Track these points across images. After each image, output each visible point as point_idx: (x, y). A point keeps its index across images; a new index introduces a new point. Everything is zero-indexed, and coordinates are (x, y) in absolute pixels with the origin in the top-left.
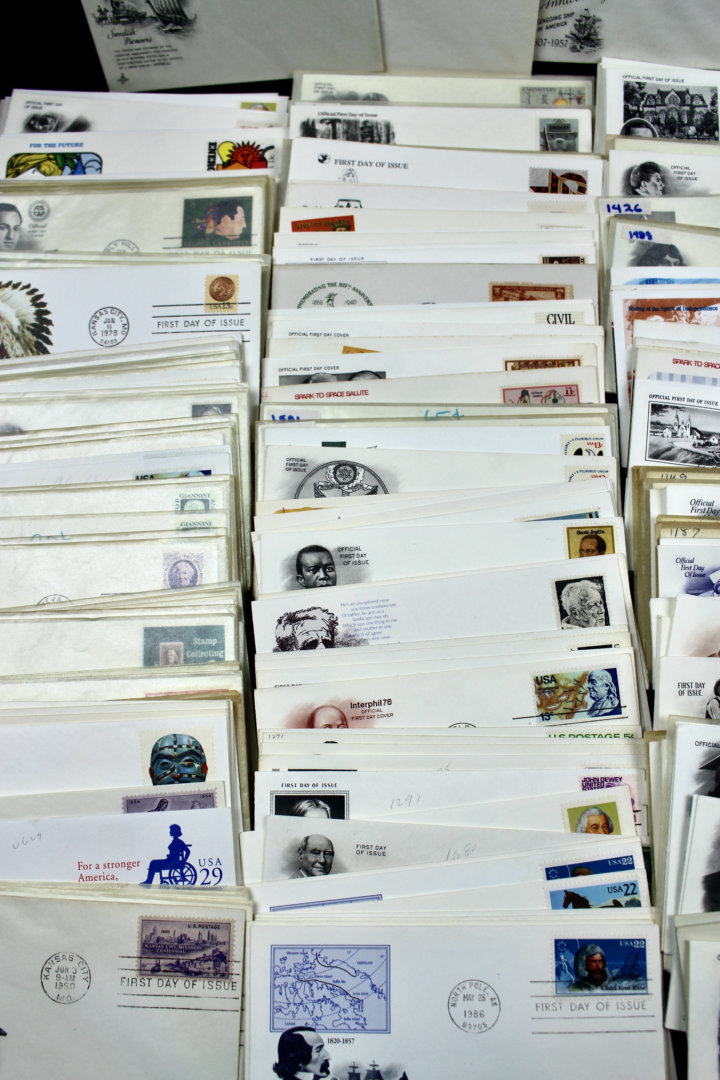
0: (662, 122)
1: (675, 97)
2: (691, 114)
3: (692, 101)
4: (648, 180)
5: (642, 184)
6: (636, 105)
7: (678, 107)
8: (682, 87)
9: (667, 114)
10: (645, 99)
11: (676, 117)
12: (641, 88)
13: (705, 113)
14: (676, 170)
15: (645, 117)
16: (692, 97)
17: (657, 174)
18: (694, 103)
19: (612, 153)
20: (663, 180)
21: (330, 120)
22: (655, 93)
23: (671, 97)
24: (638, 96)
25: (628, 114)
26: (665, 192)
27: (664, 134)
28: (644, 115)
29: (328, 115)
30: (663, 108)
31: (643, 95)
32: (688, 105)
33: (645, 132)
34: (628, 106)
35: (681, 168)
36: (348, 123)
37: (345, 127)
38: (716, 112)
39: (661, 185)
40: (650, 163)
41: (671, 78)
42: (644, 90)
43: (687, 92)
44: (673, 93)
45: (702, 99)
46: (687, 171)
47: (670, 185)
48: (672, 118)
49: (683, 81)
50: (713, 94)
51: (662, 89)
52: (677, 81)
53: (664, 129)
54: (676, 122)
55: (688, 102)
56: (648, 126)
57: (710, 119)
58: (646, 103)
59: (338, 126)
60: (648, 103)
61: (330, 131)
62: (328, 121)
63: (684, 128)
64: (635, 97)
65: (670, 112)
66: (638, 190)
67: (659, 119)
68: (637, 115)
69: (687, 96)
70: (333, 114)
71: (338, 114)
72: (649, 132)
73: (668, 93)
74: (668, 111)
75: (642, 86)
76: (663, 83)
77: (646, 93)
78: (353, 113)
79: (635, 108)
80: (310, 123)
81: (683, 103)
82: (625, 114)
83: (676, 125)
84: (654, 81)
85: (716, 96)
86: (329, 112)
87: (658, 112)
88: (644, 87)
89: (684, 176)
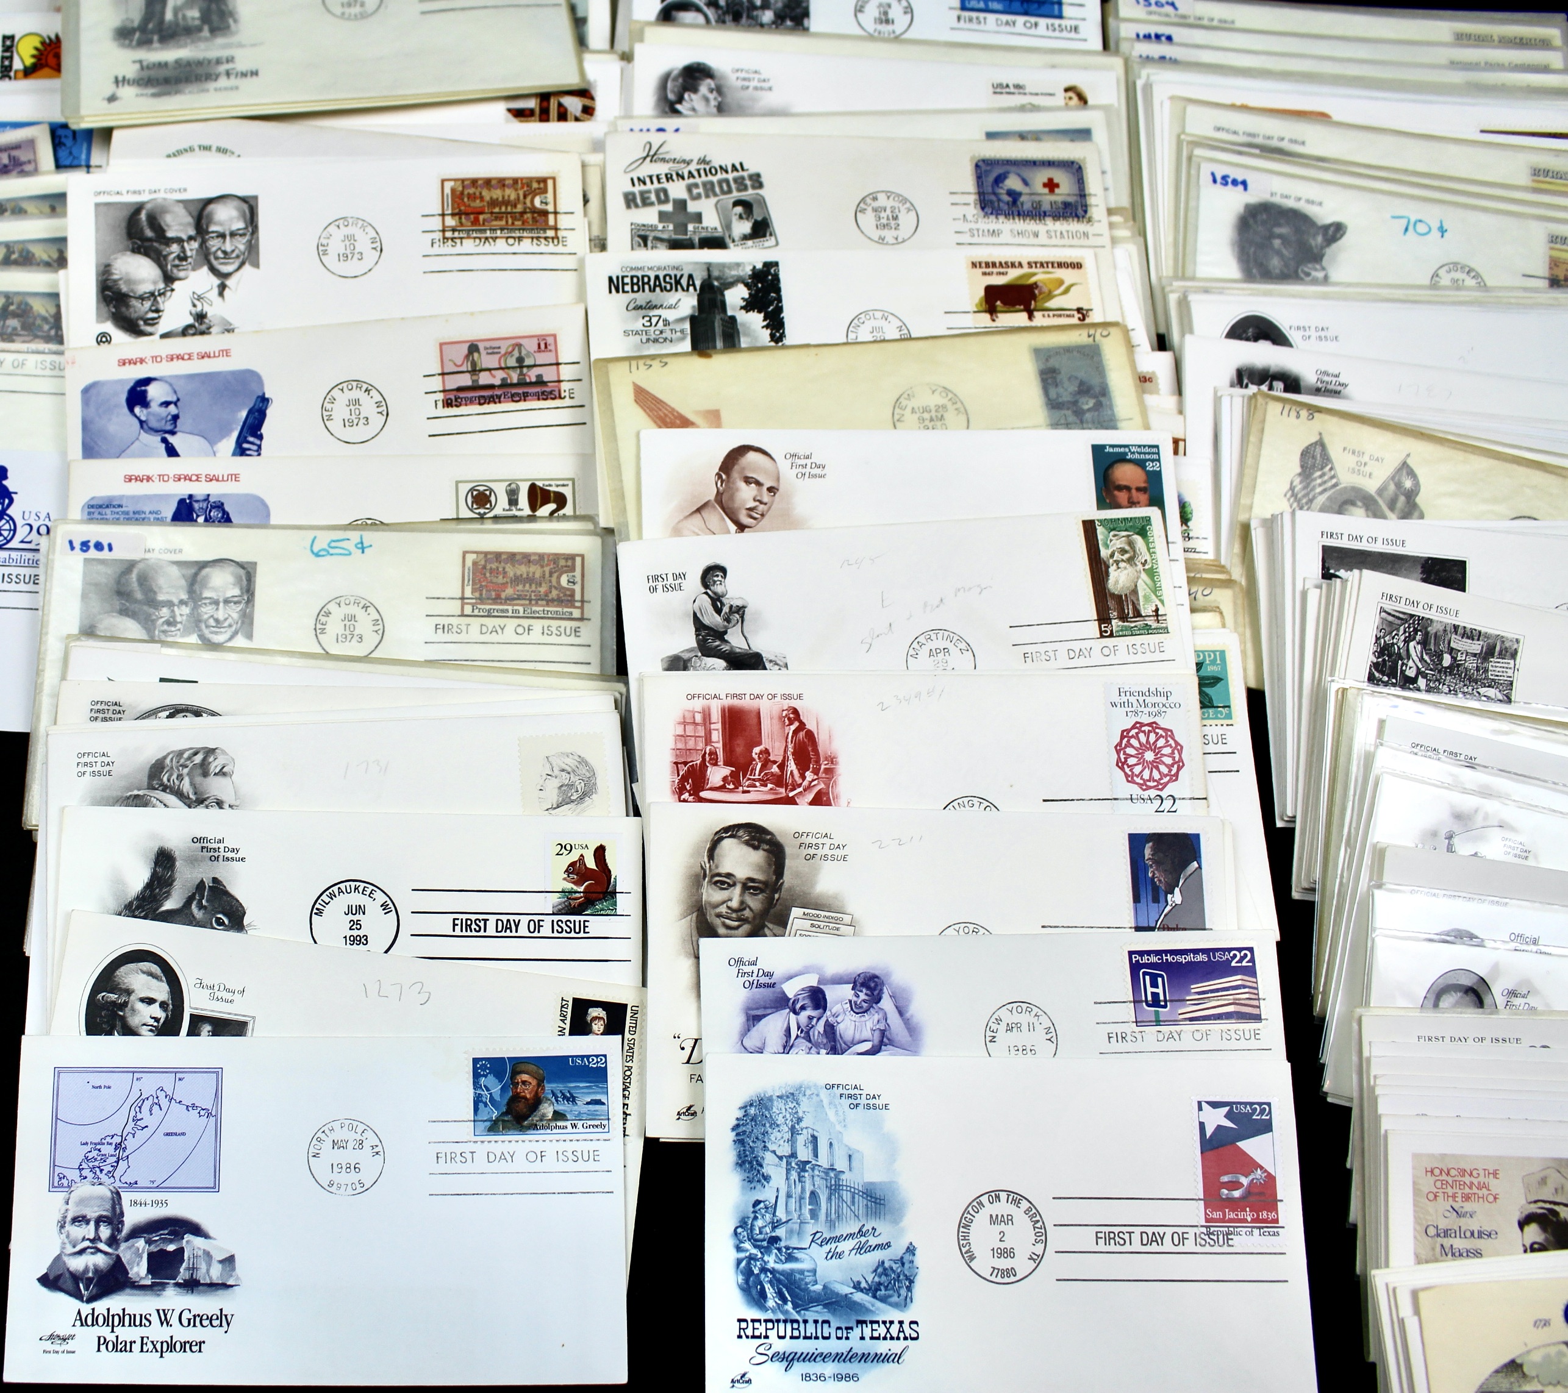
0: (722, 3)
4: (695, 90)
5: (686, 96)
14: (739, 74)
17: (709, 81)
19: (639, 50)
20: (719, 90)
26: (721, 109)
27: (724, 22)
33: (694, 18)
35: (747, 72)
39: (715, 99)
40: (699, 64)
46: (757, 76)
47: (729, 99)
53: (724, 13)
56: (698, 9)
57: (797, 0)
63: (755, 13)
66: (678, 107)
72: (700, 19)
89: (752, 84)
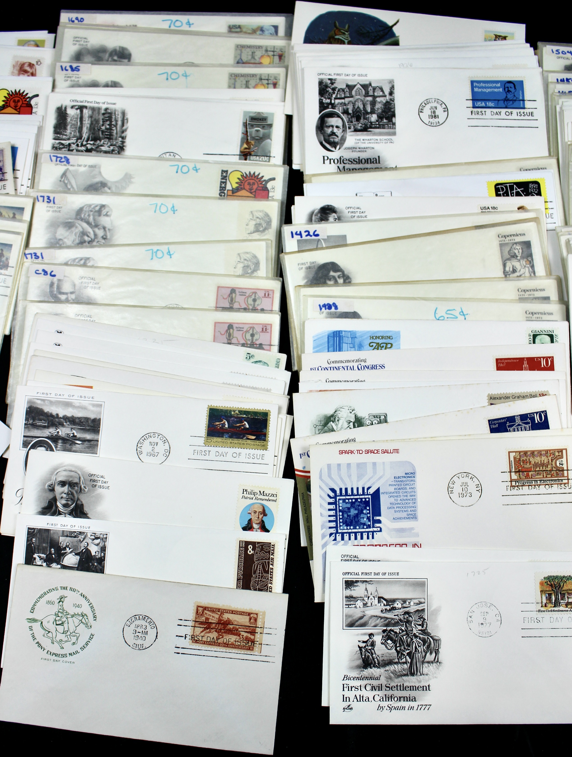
0: (350, 111)
1: (360, 89)
2: (373, 103)
3: (374, 92)
6: (329, 98)
7: (362, 98)
8: (366, 80)
9: (354, 104)
10: (336, 92)
11: (361, 107)
12: (332, 84)
13: (384, 102)
15: (337, 108)
16: (374, 89)
18: (376, 94)
21: (79, 106)
22: (344, 86)
23: (357, 89)
24: (330, 91)
25: (322, 106)
28: (335, 107)
29: (77, 102)
30: (351, 99)
31: (334, 89)
32: (371, 96)
33: (337, 121)
34: (322, 100)
36: (93, 109)
37: (90, 113)
38: (393, 101)
41: (357, 73)
42: (335, 85)
43: (370, 84)
44: (358, 86)
45: (382, 90)
48: (358, 107)
49: (366, 75)
50: (391, 86)
51: (350, 83)
52: (362, 75)
53: (351, 117)
54: (361, 111)
55: (371, 93)
56: (338, 116)
57: (389, 107)
58: (337, 96)
59: (85, 111)
60: (339, 96)
61: (78, 115)
62: (77, 107)
64: (327, 91)
65: (357, 103)
67: (348, 109)
68: (330, 106)
69: (370, 88)
70: (82, 102)
71: (85, 101)
73: (355, 86)
74: (355, 102)
75: (333, 81)
76: (350, 78)
77: (336, 88)
78: (98, 101)
79: (328, 101)
80: (63, 108)
81: (367, 95)
82: (320, 107)
83: (361, 114)
84: (343, 77)
85: (393, 87)
86: (78, 100)
87: (347, 103)
88: (335, 83)
